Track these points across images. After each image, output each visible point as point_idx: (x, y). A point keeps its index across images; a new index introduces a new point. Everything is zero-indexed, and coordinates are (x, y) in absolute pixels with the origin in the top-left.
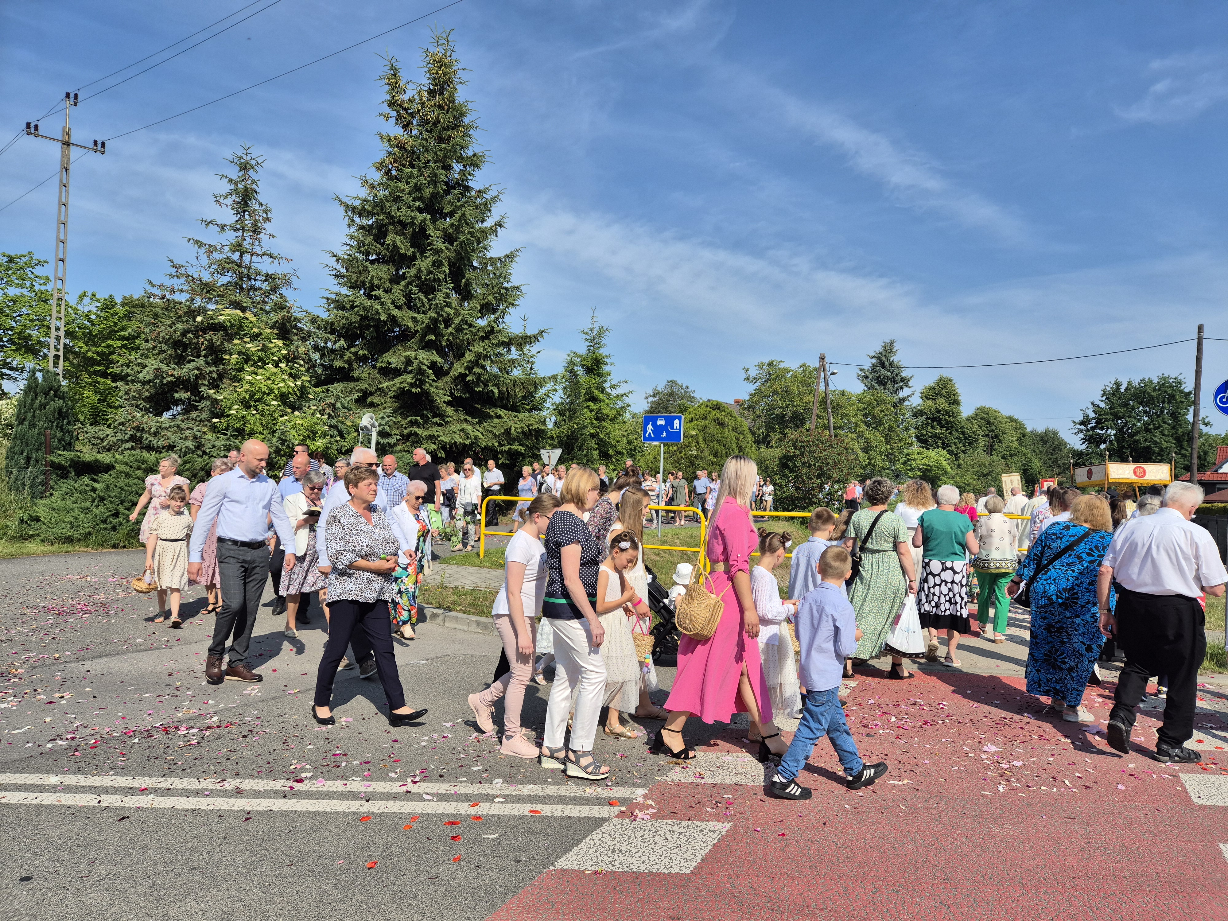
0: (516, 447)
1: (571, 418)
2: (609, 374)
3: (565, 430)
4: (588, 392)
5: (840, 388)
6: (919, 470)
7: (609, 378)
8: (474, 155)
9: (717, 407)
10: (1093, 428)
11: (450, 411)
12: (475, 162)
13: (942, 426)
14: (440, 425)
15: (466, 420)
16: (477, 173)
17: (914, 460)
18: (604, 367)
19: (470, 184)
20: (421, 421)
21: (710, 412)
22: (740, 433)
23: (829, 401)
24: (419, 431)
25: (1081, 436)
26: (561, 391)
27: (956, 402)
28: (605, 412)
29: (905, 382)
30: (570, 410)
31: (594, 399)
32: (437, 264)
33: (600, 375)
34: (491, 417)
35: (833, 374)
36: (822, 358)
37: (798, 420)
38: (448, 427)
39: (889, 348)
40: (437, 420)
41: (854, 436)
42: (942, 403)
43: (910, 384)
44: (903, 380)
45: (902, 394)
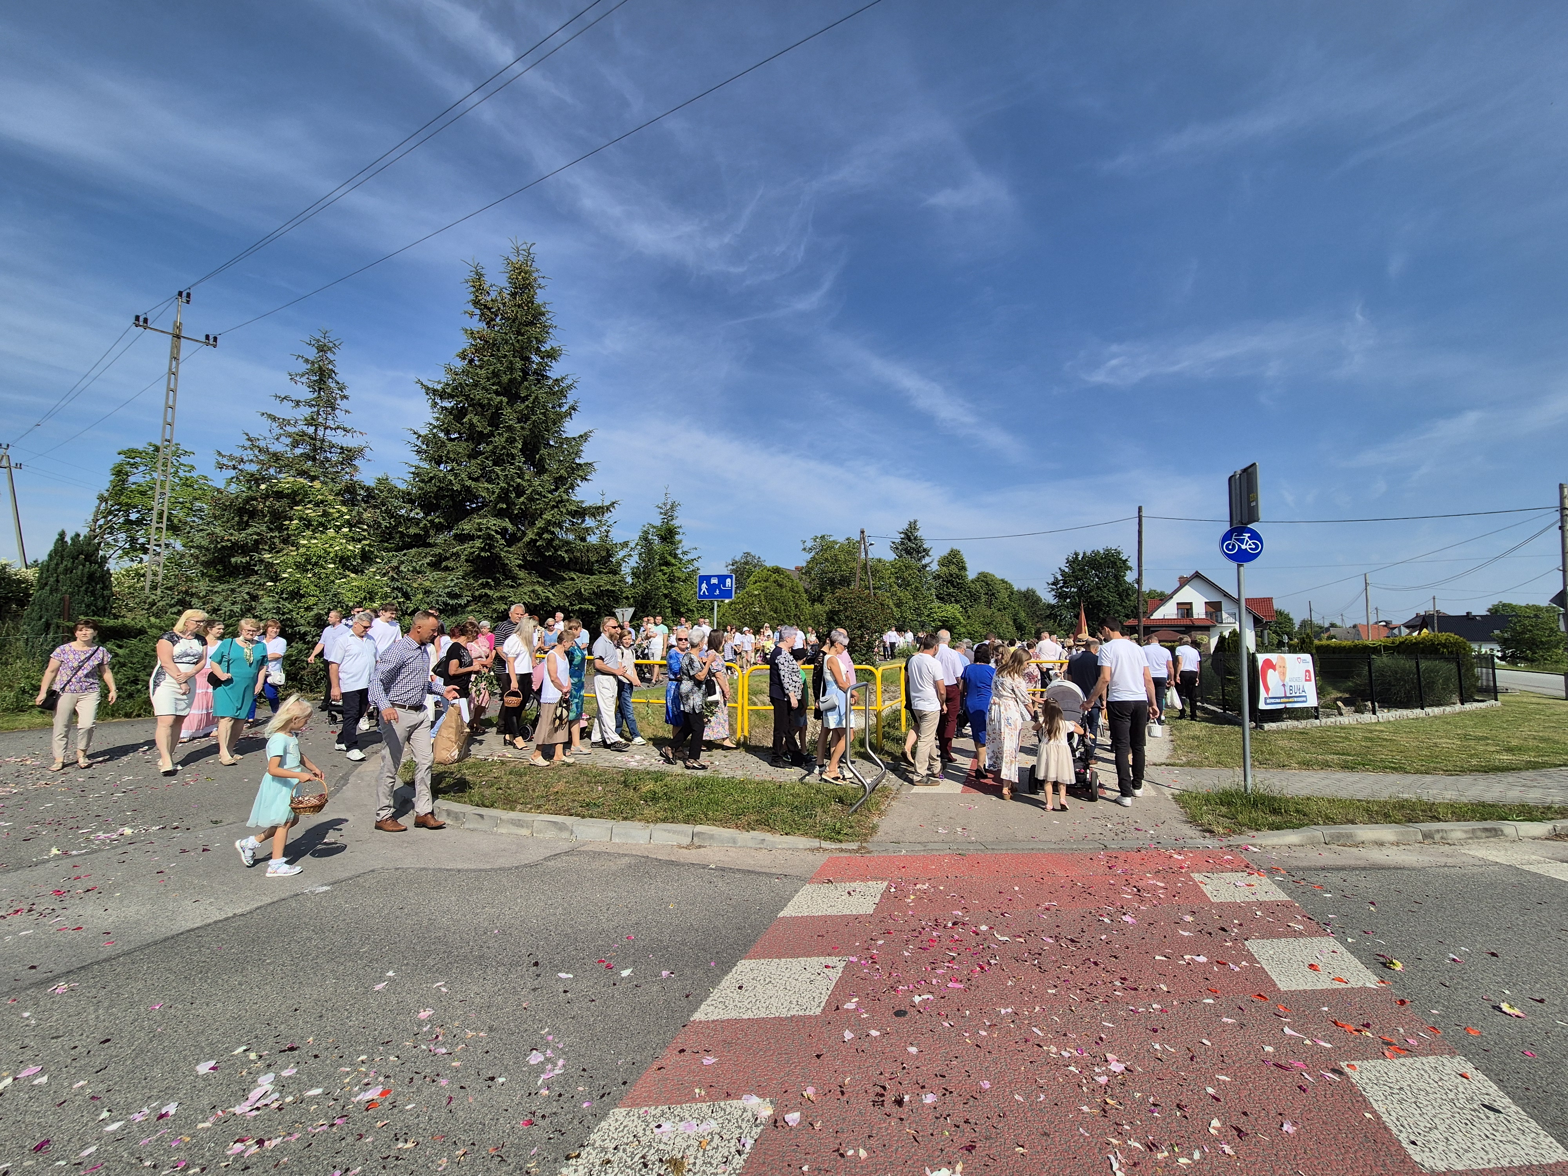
0: (587, 606)
1: (645, 581)
2: (680, 542)
3: (639, 590)
4: (663, 557)
5: (877, 557)
6: (939, 621)
7: (680, 546)
8: (552, 348)
9: (777, 570)
10: (1061, 587)
11: (522, 574)
12: (552, 355)
13: (954, 587)
14: (512, 586)
15: (538, 582)
16: (554, 364)
17: (936, 613)
18: (676, 536)
19: (548, 374)
20: (492, 583)
21: (771, 575)
22: (797, 593)
23: (868, 567)
24: (490, 593)
25: (1053, 593)
26: (637, 557)
27: (964, 568)
28: (676, 574)
29: (926, 552)
30: (644, 573)
31: (667, 564)
32: (511, 441)
33: (672, 543)
34: (565, 579)
35: (871, 544)
36: (862, 532)
37: (845, 581)
38: (520, 588)
39: (913, 526)
40: (509, 582)
41: (889, 594)
42: (954, 569)
43: (930, 553)
44: (925, 550)
45: (923, 562)
